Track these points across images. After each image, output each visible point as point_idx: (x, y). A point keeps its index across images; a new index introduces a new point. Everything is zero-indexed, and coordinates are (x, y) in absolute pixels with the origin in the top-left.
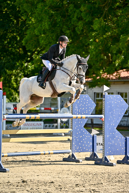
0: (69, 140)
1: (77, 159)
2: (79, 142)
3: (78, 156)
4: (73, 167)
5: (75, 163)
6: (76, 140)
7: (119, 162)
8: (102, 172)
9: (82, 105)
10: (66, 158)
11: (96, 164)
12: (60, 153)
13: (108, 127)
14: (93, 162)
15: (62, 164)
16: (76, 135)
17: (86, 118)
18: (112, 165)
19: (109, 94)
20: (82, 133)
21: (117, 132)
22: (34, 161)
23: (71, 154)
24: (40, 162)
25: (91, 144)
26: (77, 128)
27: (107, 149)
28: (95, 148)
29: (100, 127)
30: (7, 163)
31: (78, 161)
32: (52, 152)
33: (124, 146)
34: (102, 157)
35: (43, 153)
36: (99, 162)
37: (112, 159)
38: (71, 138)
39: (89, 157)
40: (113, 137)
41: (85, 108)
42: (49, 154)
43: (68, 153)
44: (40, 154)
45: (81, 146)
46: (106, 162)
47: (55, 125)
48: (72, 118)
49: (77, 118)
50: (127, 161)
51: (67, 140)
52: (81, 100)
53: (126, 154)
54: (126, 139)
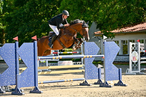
1: (88, 84)
2: (90, 73)
3: (89, 82)
4: (85, 89)
5: (87, 86)
6: (88, 72)
7: (115, 85)
8: (103, 91)
10: (82, 84)
11: (100, 86)
12: (77, 80)
13: (107, 62)
14: (98, 85)
15: (79, 88)
16: (88, 69)
17: (93, 57)
18: (110, 87)
19: (107, 41)
20: (91, 67)
21: (113, 65)
22: (61, 86)
23: (84, 80)
24: (65, 86)
25: (98, 74)
26: (88, 64)
27: (107, 77)
28: (100, 76)
29: (102, 63)
31: (89, 85)
32: (72, 80)
33: (118, 74)
34: (104, 82)
35: (66, 80)
36: (102, 85)
37: (111, 83)
38: (84, 70)
39: (97, 82)
40: (111, 69)
41: (93, 51)
42: (70, 81)
43: (83, 80)
44: (64, 81)
45: (91, 75)
47: (80, 63)
48: (83, 57)
49: (86, 57)
50: (120, 84)
51: (82, 72)
52: (90, 46)
53: (119, 79)
54: (119, 70)
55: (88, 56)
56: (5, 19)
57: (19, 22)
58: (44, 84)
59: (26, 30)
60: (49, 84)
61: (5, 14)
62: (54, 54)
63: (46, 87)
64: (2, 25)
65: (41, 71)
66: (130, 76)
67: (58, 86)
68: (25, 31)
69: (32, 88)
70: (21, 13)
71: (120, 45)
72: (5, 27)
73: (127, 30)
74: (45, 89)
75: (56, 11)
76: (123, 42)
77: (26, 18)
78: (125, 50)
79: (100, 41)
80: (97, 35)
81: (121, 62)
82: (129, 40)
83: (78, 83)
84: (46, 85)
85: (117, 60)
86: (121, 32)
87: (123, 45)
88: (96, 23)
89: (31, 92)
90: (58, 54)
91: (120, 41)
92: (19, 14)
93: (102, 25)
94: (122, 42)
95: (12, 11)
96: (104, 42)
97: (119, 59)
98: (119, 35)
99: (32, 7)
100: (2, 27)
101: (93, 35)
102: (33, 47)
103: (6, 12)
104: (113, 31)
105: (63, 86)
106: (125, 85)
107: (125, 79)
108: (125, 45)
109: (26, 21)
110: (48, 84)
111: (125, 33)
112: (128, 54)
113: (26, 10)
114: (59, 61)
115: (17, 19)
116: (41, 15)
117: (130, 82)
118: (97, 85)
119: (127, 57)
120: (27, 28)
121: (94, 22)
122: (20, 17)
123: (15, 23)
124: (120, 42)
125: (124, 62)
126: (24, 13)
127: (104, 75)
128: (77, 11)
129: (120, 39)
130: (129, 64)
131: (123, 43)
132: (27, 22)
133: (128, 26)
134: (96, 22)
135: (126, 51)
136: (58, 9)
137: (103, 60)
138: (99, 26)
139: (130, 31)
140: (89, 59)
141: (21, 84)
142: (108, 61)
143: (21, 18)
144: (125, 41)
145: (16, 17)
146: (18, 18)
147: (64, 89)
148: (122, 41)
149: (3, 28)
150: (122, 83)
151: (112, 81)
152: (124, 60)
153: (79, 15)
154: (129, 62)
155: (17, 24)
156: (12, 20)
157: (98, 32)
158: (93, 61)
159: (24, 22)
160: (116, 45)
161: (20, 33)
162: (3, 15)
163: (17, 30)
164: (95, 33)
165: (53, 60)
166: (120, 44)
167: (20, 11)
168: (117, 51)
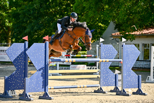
0: (98, 77)
1: (104, 91)
2: (106, 79)
3: (104, 89)
4: (100, 96)
5: (102, 94)
6: (103, 78)
7: (134, 93)
8: (120, 100)
9: (107, 52)
10: (96, 91)
11: (117, 94)
12: (91, 87)
13: (125, 68)
15: (93, 95)
16: (103, 74)
17: (109, 61)
18: (128, 95)
19: (126, 44)
20: (108, 73)
21: (132, 71)
22: (73, 93)
23: (99, 87)
24: (77, 93)
25: (114, 80)
26: (104, 69)
27: (124, 84)
28: (117, 83)
29: (120, 69)
30: (54, 93)
31: (104, 93)
32: (86, 86)
33: (137, 81)
34: (121, 89)
35: (79, 86)
36: (119, 93)
37: (129, 91)
38: (99, 76)
39: (113, 90)
40: (129, 75)
42: (84, 87)
43: (98, 87)
44: (77, 87)
45: (107, 82)
46: (124, 93)
47: (95, 67)
48: (99, 61)
49: (102, 61)
50: (139, 92)
51: (97, 77)
52: (107, 49)
53: (139, 87)
54: (139, 77)
55: (104, 60)
56: (12, 15)
57: (28, 19)
58: (54, 90)
59: (35, 28)
60: (60, 89)
61: (12, 10)
62: (66, 57)
63: (57, 93)
64: (8, 22)
65: (51, 75)
66: (151, 84)
67: (69, 93)
68: (34, 30)
69: (42, 93)
70: (30, 9)
71: (141, 49)
72: (11, 24)
73: (149, 33)
74: (56, 95)
75: (69, 8)
76: (145, 45)
77: (36, 14)
78: (146, 54)
79: (119, 44)
80: (115, 37)
81: (141, 68)
82: (151, 44)
83: (92, 90)
84: (57, 91)
85: (137, 66)
86: (142, 34)
87: (144, 49)
88: (114, 23)
89: (40, 98)
90: (71, 57)
91: (141, 44)
92: (29, 10)
93: (121, 25)
94: (143, 46)
95: (20, 6)
96: (122, 45)
97: (139, 65)
98: (140, 37)
99: (43, 3)
100: (7, 25)
101: (111, 37)
102: (44, 48)
103: (12, 7)
104: (133, 33)
105: (75, 93)
106: (144, 94)
107: (145, 88)
108: (147, 49)
109: (36, 18)
110: (58, 89)
111: (147, 35)
112: (149, 60)
113: (36, 6)
114: (71, 65)
115: (25, 16)
116: (52, 12)
117: (150, 91)
118: (114, 93)
119: (148, 63)
120: (36, 26)
121: (112, 21)
122: (29, 13)
123: (23, 20)
124: (141, 46)
125: (145, 68)
126: (34, 9)
127: (121, 82)
128: (94, 9)
129: (140, 42)
130: (150, 71)
131: (145, 47)
132: (37, 20)
133: (150, 28)
134: (114, 21)
135: (148, 55)
136: (72, 5)
137: (120, 65)
138: (117, 27)
139: (152, 34)
140: (105, 64)
141: (29, 88)
142: (127, 67)
143: (30, 15)
144: (146, 45)
145: (24, 14)
146: (26, 14)
147: (77, 96)
148: (143, 44)
149: (9, 25)
150: (142, 92)
151: (130, 89)
152: (145, 66)
153: (95, 13)
154: (150, 69)
155: (25, 21)
156: (20, 16)
157: (116, 33)
158: (110, 67)
159: (33, 19)
160: (136, 48)
161: (29, 31)
162: (10, 11)
163: (25, 28)
164: (113, 34)
165: (65, 63)
166: (141, 47)
167: (29, 7)
168: (137, 55)
